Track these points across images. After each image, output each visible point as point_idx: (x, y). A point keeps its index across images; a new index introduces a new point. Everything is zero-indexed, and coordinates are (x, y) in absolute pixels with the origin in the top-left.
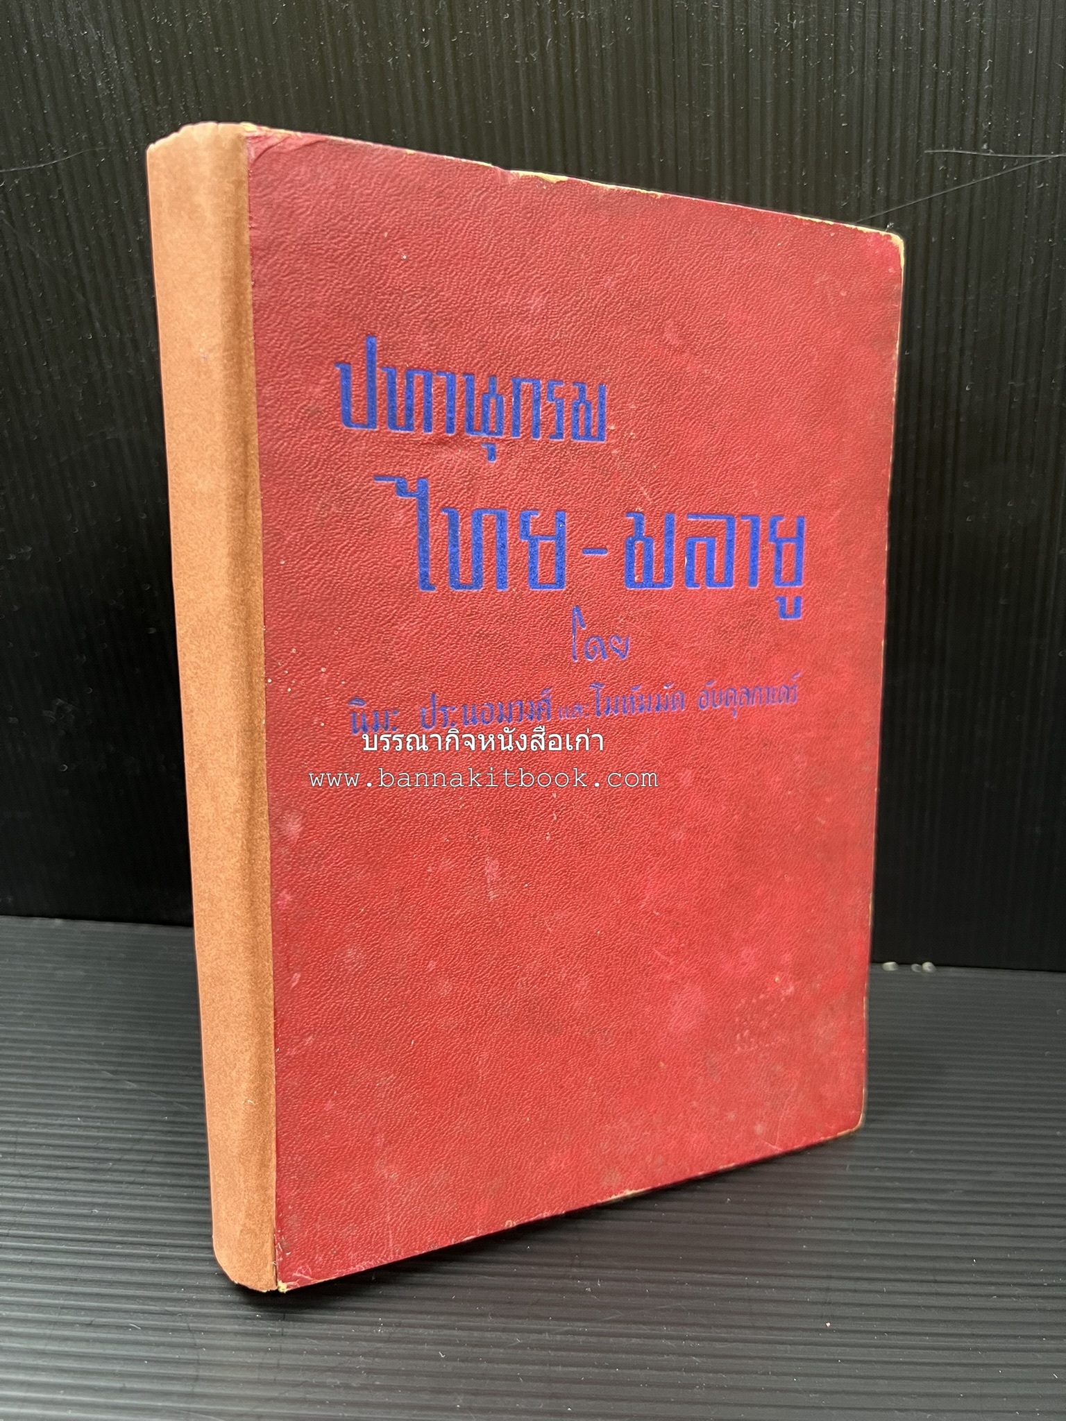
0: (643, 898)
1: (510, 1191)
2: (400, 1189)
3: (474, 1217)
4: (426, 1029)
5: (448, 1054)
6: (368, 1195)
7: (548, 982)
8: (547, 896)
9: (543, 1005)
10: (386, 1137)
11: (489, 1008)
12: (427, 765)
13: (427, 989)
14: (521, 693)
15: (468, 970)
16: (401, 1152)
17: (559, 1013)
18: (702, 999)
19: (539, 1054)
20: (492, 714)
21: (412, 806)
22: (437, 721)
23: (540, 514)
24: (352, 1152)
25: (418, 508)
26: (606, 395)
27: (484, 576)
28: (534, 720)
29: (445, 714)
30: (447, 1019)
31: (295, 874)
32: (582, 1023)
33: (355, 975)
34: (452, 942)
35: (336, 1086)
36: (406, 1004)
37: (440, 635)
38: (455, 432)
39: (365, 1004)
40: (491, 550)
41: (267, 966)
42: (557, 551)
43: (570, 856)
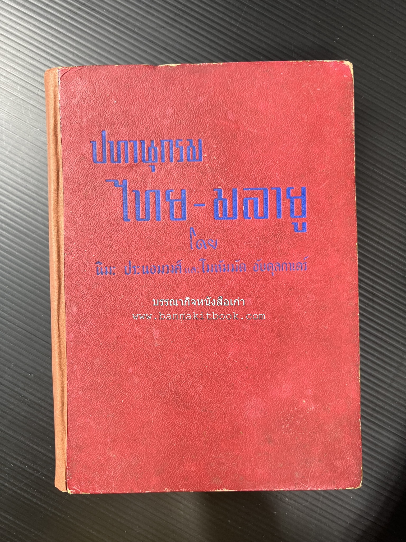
0: (228, 354)
1: (167, 475)
2: (118, 462)
3: (151, 483)
4: (129, 396)
5: (138, 409)
6: (104, 462)
7: (183, 385)
8: (182, 347)
9: (181, 395)
10: (112, 438)
11: (156, 392)
12: (128, 289)
13: (128, 380)
14: (168, 262)
15: (147, 374)
16: (118, 446)
17: (188, 400)
18: (262, 405)
19: (179, 416)
20: (155, 270)
21: (121, 304)
22: (131, 272)
23: (174, 191)
24: (98, 441)
25: (123, 191)
26: (202, 143)
27: (151, 215)
28: (174, 273)
29: (135, 269)
30: (137, 394)
31: (75, 327)
32: (200, 406)
33: (99, 369)
34: (139, 362)
35: (91, 413)
36: (120, 384)
37: (132, 238)
38: (138, 162)
39: (103, 382)
40: (153, 205)
41: (65, 361)
42: (182, 205)
43: (192, 331)
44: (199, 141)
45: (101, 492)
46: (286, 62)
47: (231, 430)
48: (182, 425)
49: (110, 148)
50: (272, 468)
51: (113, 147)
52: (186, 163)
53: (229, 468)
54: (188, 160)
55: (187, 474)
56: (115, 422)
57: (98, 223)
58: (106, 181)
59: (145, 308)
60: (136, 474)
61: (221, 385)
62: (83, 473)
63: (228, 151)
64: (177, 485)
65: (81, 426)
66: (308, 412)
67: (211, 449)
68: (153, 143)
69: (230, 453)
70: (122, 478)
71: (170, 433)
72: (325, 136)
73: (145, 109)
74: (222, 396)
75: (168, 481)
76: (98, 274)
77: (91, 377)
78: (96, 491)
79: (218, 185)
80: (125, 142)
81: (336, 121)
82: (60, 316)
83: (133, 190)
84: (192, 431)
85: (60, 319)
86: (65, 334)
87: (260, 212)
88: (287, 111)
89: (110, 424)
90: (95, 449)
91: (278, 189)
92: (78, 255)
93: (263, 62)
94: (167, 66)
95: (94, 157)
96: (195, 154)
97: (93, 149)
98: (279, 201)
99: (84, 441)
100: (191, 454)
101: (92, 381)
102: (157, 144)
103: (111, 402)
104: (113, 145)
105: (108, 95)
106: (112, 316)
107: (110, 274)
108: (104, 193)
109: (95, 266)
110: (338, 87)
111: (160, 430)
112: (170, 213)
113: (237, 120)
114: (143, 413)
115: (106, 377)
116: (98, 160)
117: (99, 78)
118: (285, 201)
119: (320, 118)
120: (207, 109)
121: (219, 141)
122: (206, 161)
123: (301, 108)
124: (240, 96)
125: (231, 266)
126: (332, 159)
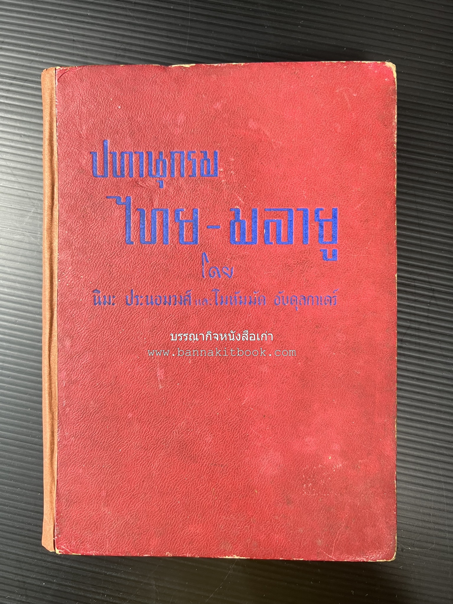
0: (243, 400)
1: (169, 537)
2: (113, 520)
3: (150, 545)
4: (127, 445)
5: (138, 460)
6: (97, 519)
7: (190, 434)
8: (190, 391)
9: (187, 445)
10: (107, 493)
11: (159, 441)
12: (129, 322)
13: (127, 426)
14: (176, 292)
15: (148, 421)
16: (114, 502)
17: (196, 451)
18: (281, 460)
19: (185, 470)
20: (161, 300)
21: (121, 340)
22: (133, 303)
23: (185, 210)
24: (91, 495)
25: (126, 209)
26: (218, 156)
27: (157, 238)
28: (182, 305)
29: (137, 299)
30: (137, 443)
31: (68, 364)
32: (209, 459)
33: (94, 413)
34: (140, 406)
35: (85, 463)
36: (118, 431)
37: (136, 264)
38: (144, 176)
39: (98, 427)
40: (161, 226)
41: (55, 402)
42: (194, 226)
43: (202, 373)
44: (215, 153)
45: (93, 553)
46: (317, 63)
47: (245, 488)
48: (187, 480)
49: (112, 161)
50: (290, 534)
51: (116, 159)
52: (199, 179)
53: (240, 532)
54: (202, 175)
55: (192, 536)
56: (112, 474)
57: (97, 246)
58: (107, 197)
59: (148, 345)
60: (133, 535)
61: (233, 436)
62: (74, 531)
63: (248, 165)
64: (180, 549)
65: (72, 477)
66: (334, 471)
67: (220, 509)
68: (162, 155)
69: (243, 514)
70: (117, 538)
71: (173, 488)
72: (361, 149)
73: (154, 116)
74: (234, 448)
75: (171, 544)
76: (95, 304)
77: (85, 421)
78: (88, 552)
79: (236, 204)
80: (130, 153)
81: (375, 132)
82: (52, 351)
83: (137, 209)
84: (199, 488)
85: (51, 354)
86: (56, 372)
87: (283, 236)
88: (317, 119)
89: (106, 477)
90: (88, 505)
91: (305, 210)
92: (72, 282)
93: (291, 63)
94: (180, 67)
95: (95, 170)
96: (210, 169)
97: (93, 161)
98: (306, 224)
99: (76, 494)
100: (198, 514)
101: (86, 427)
102: (167, 156)
103: (107, 450)
104: (116, 156)
105: (111, 99)
106: (111, 352)
107: (109, 304)
108: (104, 211)
109: (92, 295)
110: (379, 92)
111: (162, 485)
112: (179, 235)
113: (259, 129)
114: (143, 465)
115: (102, 422)
116: (98, 173)
117: (102, 80)
118: (312, 224)
119: (356, 128)
120: (224, 116)
121: (237, 153)
122: (222, 176)
123: (334, 116)
124: (263, 102)
125: (248, 299)
126: (369, 176)
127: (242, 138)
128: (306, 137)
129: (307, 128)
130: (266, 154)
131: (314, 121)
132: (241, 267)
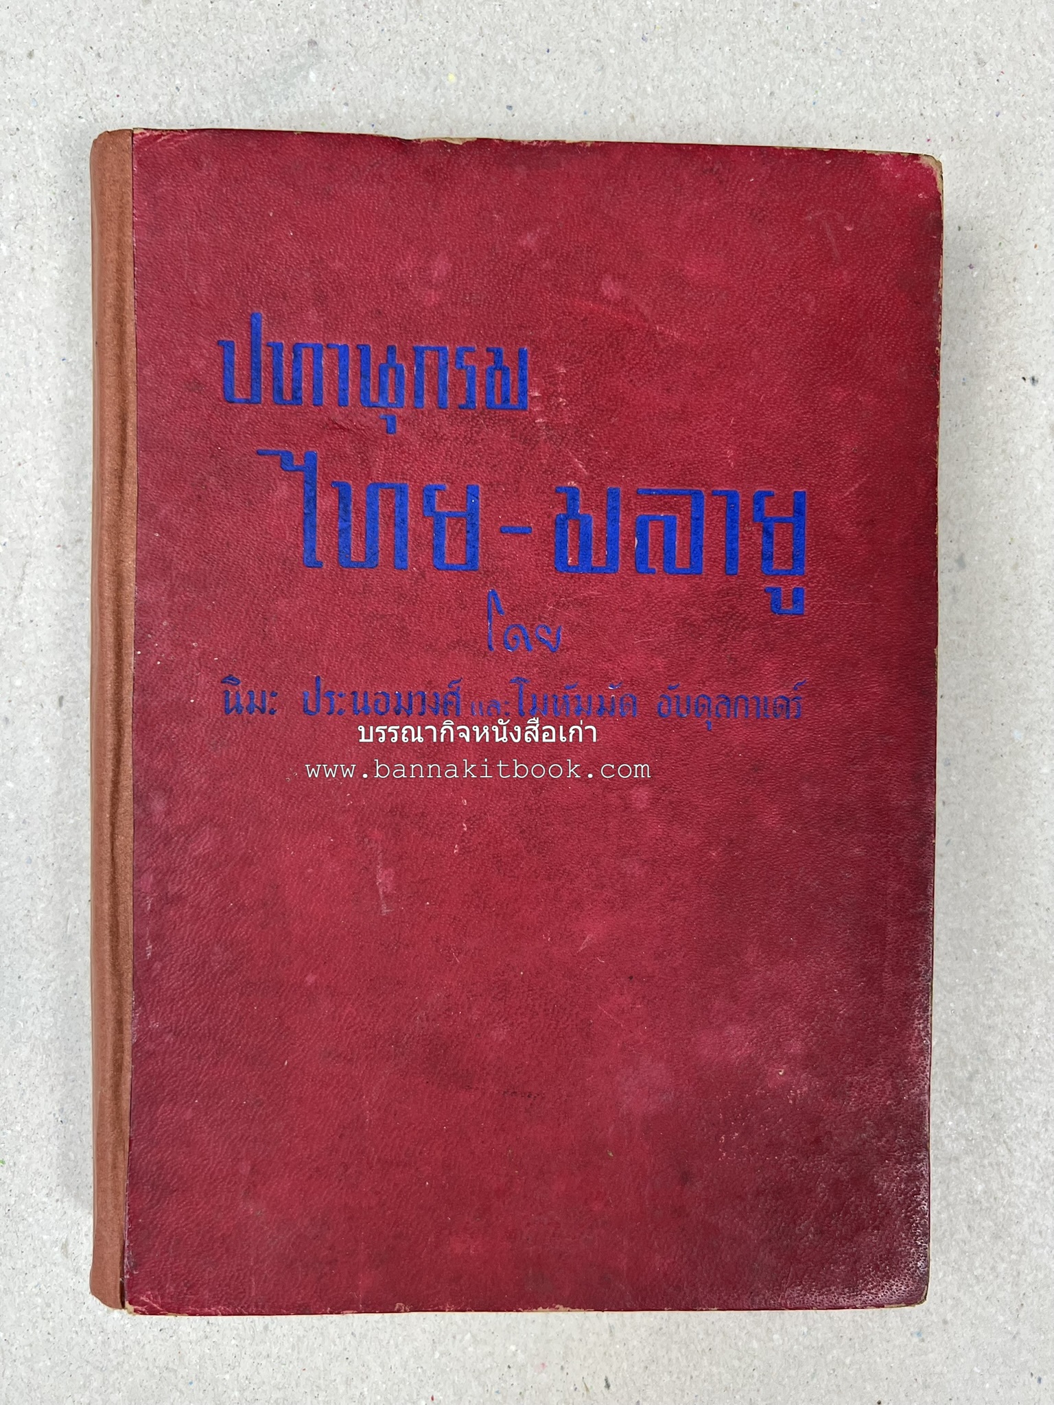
0: (581, 940)
7: (455, 1021)
8: (455, 919)
12: (310, 754)
13: (304, 1004)
14: (423, 683)
15: (355, 991)
17: (468, 1062)
18: (667, 1079)
20: (387, 703)
21: (291, 797)
22: (321, 708)
23: (447, 488)
24: (214, 1172)
25: (304, 482)
26: (528, 359)
27: (380, 554)
29: (331, 700)
30: (328, 1044)
31: (158, 856)
32: (499, 1079)
33: (222, 974)
34: (335, 956)
35: (198, 1094)
36: (280, 1017)
38: (349, 404)
39: (232, 1009)
40: (388, 526)
41: (127, 949)
42: (469, 528)
43: (485, 875)
44: (522, 353)
49: (272, 364)
51: (280, 360)
52: (482, 413)
54: (489, 406)
57: (233, 569)
58: (257, 452)
61: (557, 1024)
65: (167, 1130)
66: (791, 1102)
68: (394, 353)
72: (862, 354)
73: (373, 258)
74: (559, 1053)
76: (227, 712)
77: (199, 995)
78: (206, 1310)
79: (568, 476)
80: (316, 347)
83: (332, 482)
84: (476, 1148)
85: (117, 831)
86: (130, 876)
87: (680, 555)
88: (761, 282)
90: (206, 1196)
91: (732, 496)
92: (171, 657)
94: (438, 142)
95: (228, 385)
96: (508, 390)
97: (223, 362)
98: (733, 528)
99: (176, 1172)
101: (203, 1007)
102: (405, 357)
103: (254, 1064)
104: (280, 353)
105: (271, 214)
106: (265, 828)
107: (263, 711)
108: (250, 486)
109: (219, 690)
110: (903, 223)
112: (433, 548)
114: (341, 1097)
115: (242, 995)
116: (236, 393)
118: (747, 529)
119: (850, 307)
120: (544, 266)
121: (574, 356)
122: (537, 409)
123: (800, 276)
124: (636, 236)
125: (595, 700)
126: (879, 420)
127: (586, 319)
128: (733, 322)
129: (737, 303)
130: (640, 359)
131: (754, 286)
132: (579, 625)
